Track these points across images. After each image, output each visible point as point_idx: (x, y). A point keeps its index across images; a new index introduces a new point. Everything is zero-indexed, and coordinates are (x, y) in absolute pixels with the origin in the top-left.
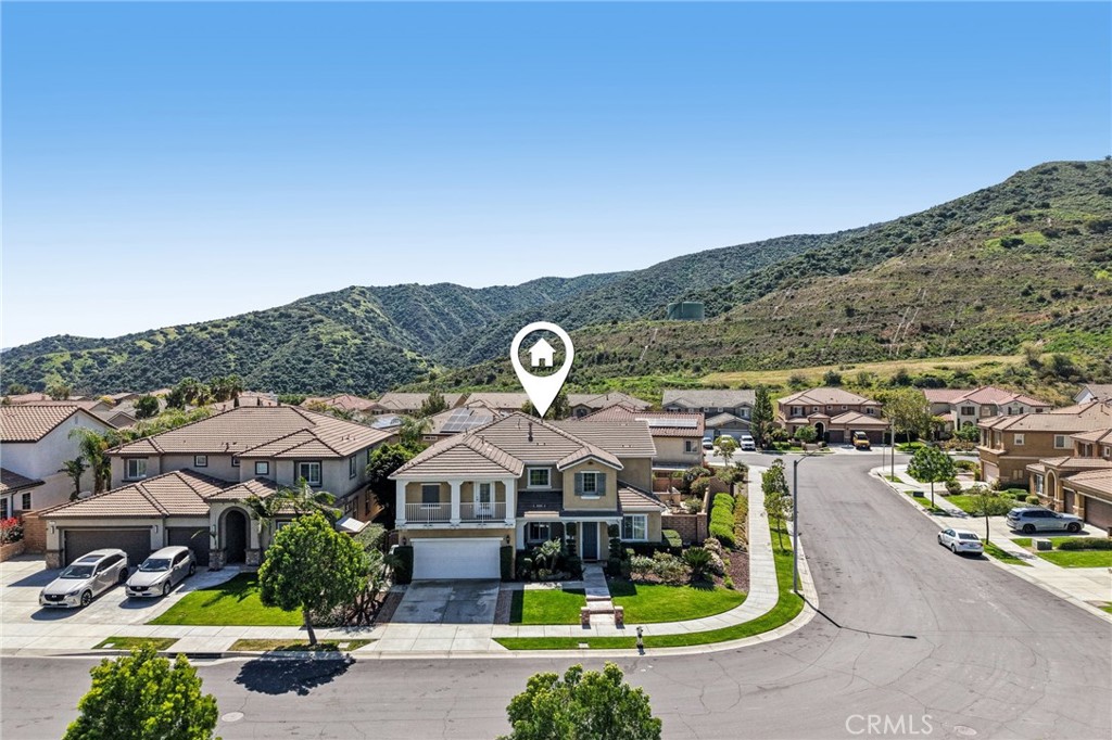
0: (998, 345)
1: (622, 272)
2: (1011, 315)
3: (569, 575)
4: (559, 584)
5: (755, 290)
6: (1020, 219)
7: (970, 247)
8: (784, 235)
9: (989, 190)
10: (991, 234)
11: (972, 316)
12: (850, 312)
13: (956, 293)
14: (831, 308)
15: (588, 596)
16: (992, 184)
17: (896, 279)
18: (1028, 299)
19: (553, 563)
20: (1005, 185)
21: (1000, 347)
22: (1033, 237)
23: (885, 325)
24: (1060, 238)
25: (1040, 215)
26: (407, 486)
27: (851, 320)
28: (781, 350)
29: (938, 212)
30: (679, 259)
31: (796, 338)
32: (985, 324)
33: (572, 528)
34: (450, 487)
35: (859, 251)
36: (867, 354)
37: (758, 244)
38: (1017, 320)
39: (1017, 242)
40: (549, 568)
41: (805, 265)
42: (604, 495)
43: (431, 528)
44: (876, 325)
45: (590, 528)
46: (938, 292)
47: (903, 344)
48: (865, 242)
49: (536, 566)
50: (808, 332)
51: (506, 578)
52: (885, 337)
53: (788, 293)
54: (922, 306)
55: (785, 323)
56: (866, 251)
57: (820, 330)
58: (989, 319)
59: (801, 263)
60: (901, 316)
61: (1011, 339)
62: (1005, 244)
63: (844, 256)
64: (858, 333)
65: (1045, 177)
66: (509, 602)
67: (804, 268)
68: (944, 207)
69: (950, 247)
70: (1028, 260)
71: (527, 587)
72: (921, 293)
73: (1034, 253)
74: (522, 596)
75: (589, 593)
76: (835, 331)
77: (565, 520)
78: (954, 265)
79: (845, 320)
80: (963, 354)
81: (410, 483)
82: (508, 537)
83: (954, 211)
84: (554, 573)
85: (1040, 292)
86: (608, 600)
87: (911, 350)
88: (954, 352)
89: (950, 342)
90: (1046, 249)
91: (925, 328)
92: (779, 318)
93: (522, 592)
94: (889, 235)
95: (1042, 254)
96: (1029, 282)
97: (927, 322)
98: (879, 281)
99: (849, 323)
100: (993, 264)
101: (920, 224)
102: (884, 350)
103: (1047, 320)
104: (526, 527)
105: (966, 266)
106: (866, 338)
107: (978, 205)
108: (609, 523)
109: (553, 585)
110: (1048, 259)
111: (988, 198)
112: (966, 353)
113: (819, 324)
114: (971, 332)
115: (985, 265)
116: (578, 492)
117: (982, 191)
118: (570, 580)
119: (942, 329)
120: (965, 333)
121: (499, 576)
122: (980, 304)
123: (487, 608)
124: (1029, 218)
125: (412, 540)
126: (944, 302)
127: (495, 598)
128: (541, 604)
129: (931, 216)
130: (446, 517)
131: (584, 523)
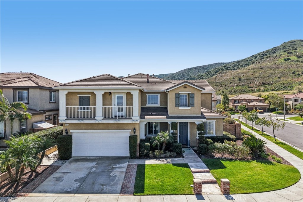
0: (287, 88)
1: (171, 74)
2: (290, 79)
3: (175, 154)
4: (169, 160)
5: (209, 76)
6: (288, 53)
7: (274, 61)
8: (216, 63)
9: (276, 48)
10: (280, 58)
11: (277, 80)
12: (240, 79)
13: (272, 74)
14: (234, 79)
15: (193, 169)
16: (276, 46)
17: (253, 70)
18: (295, 74)
19: (164, 147)
20: (280, 46)
21: (287, 89)
22: (293, 58)
23: (251, 83)
24: (301, 58)
25: (294, 52)
26: (67, 95)
27: (240, 82)
28: (219, 90)
29: (261, 54)
30: (187, 69)
31: (224, 87)
32: (282, 82)
33: (174, 125)
34: (95, 95)
35: (239, 65)
36: (246, 91)
37: (209, 65)
38: (292, 81)
39: (288, 59)
40: (161, 149)
41: (224, 69)
42: (193, 106)
43: (82, 122)
44: (248, 83)
45: (184, 126)
46: (266, 73)
47: (257, 88)
48: (241, 62)
49: (153, 148)
50: (228, 85)
51: (133, 156)
52: (251, 86)
53: (220, 75)
54: (262, 77)
55: (220, 83)
56: (241, 65)
57: (231, 85)
58: (283, 80)
59: (223, 68)
60: (255, 80)
61: (291, 86)
62: (285, 60)
63: (235, 66)
64: (243, 85)
65: (292, 44)
66: (134, 173)
67: (223, 70)
68: (263, 52)
69: (268, 61)
70: (293, 64)
71: (148, 162)
72: (261, 74)
73: (294, 62)
74: (144, 169)
75: (192, 167)
76: (236, 85)
77: (170, 121)
78: (270, 66)
79: (239, 82)
80: (276, 90)
81: (69, 93)
82: (135, 129)
83: (266, 53)
84: (165, 153)
85: (298, 72)
86: (208, 172)
87: (260, 90)
88: (273, 90)
89: (271, 87)
90: (298, 61)
91: (263, 83)
92: (218, 82)
93: (144, 166)
94: (248, 60)
95: (297, 62)
96: (294, 70)
97: (264, 82)
98: (248, 71)
99: (240, 83)
100: (282, 66)
101: (256, 57)
102: (251, 90)
103: (301, 80)
104: (146, 125)
105: (274, 66)
106: (245, 87)
107: (273, 52)
108: (197, 123)
109: (165, 161)
110: (299, 64)
111: (276, 50)
112: (277, 90)
113: (230, 83)
114: (278, 84)
115: (279, 66)
116: (177, 105)
117: (274, 48)
118: (176, 157)
119: (268, 84)
120: (276, 85)
121: (129, 155)
122: (280, 76)
123: (117, 179)
124: (291, 53)
125: (71, 131)
126: (268, 76)
127: (124, 170)
128: (158, 175)
129: (260, 55)
130: (93, 115)
131: (180, 123)
